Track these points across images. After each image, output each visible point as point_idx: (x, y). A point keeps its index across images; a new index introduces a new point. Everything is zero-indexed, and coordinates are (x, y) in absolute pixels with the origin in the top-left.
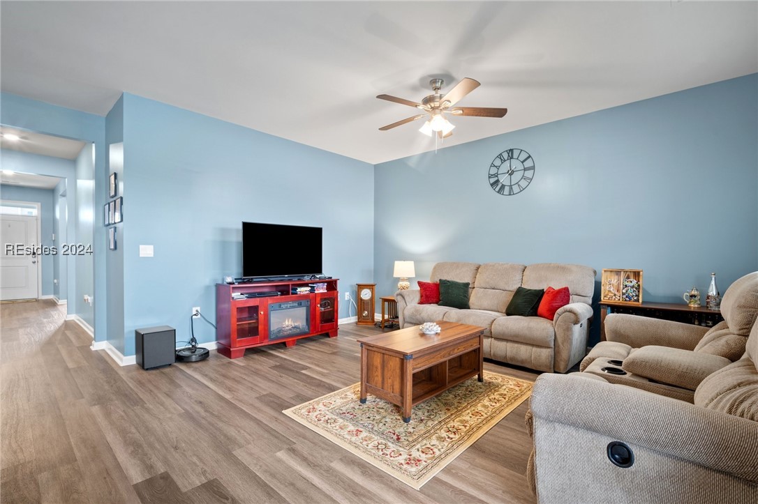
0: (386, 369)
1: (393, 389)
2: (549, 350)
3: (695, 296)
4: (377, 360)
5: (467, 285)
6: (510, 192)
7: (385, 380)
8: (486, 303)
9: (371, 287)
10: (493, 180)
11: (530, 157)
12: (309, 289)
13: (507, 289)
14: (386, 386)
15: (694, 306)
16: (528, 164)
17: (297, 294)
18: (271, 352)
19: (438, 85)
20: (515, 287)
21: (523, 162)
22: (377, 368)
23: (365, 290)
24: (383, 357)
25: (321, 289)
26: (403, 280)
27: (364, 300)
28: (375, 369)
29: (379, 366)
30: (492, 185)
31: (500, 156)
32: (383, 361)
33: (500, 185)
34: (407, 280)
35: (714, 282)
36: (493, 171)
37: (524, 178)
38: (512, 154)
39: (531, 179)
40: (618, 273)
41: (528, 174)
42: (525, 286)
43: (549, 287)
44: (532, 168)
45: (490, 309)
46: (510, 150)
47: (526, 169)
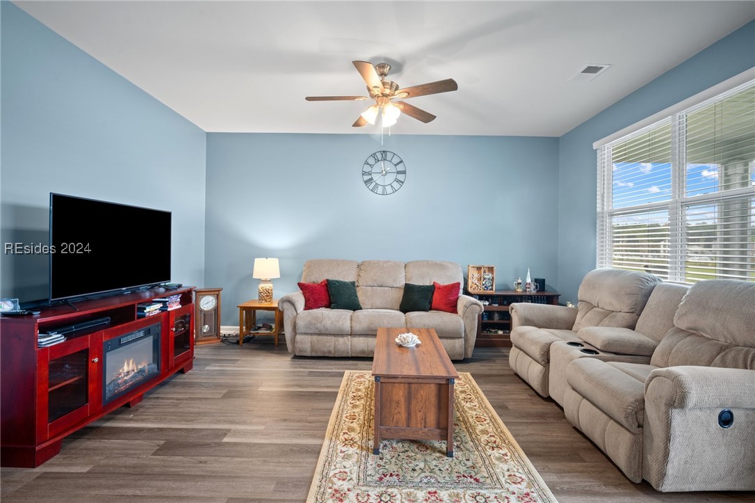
0: (414, 402)
1: (425, 422)
2: (460, 340)
3: (520, 283)
4: (399, 393)
5: (353, 283)
6: (383, 192)
7: (413, 414)
8: (378, 303)
9: (216, 293)
10: (366, 178)
11: (401, 161)
12: (159, 306)
13: (395, 286)
14: (413, 421)
15: (520, 290)
16: (400, 168)
17: (144, 316)
18: (109, 424)
19: (386, 70)
20: (402, 283)
21: (396, 165)
22: (398, 403)
23: (206, 297)
24: (409, 387)
25: (175, 305)
26: (266, 281)
27: (205, 311)
28: (394, 405)
29: (402, 400)
30: (366, 182)
31: (374, 155)
32: (409, 393)
33: (374, 184)
34: (270, 281)
35: (529, 273)
36: (367, 168)
37: (397, 181)
38: (386, 156)
39: (403, 183)
40: (479, 269)
41: (401, 177)
42: (411, 283)
43: (434, 283)
44: (404, 172)
45: (382, 307)
46: (384, 151)
47: (399, 173)
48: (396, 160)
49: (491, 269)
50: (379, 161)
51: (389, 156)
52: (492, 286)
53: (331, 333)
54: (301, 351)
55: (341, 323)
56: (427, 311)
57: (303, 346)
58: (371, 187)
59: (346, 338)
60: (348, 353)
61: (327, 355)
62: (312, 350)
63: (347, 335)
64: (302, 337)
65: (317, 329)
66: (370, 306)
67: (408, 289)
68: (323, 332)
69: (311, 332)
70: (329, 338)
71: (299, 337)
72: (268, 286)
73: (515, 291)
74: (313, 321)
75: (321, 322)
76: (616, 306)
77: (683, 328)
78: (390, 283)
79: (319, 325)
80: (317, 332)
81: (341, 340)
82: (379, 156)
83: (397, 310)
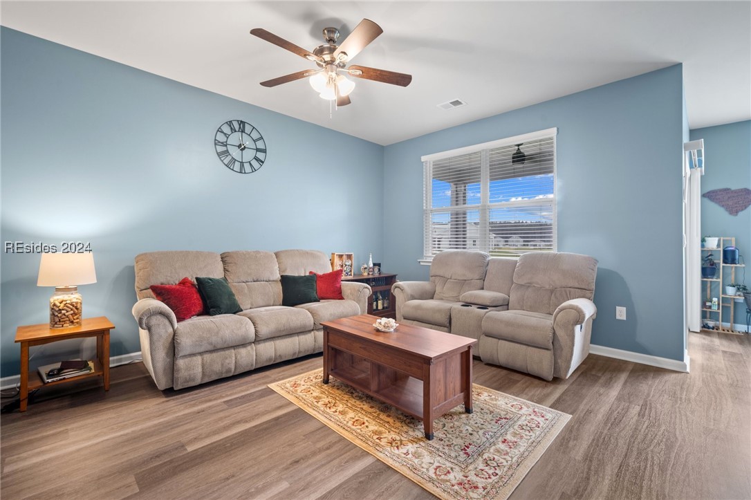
3: (366, 268)
5: (225, 280)
6: (241, 169)
10: (220, 149)
11: (261, 138)
15: (365, 274)
16: (260, 145)
21: (255, 141)
26: (66, 290)
30: (220, 154)
31: (230, 123)
33: (229, 158)
34: (75, 289)
35: (371, 259)
36: (221, 138)
37: (256, 159)
38: (244, 127)
39: (263, 162)
40: (341, 256)
41: (261, 156)
42: (286, 274)
43: (311, 272)
44: (264, 151)
45: (264, 304)
46: (241, 121)
47: (258, 150)
48: (255, 135)
49: (349, 257)
50: (236, 131)
51: (248, 129)
52: (351, 271)
53: (231, 345)
54: (187, 381)
55: (244, 330)
56: (319, 301)
57: (191, 372)
58: (226, 161)
59: (249, 348)
60: (252, 365)
61: (224, 376)
62: (204, 374)
63: (250, 343)
64: (187, 360)
65: (211, 344)
66: (249, 306)
67: (285, 280)
68: (219, 347)
69: (202, 350)
70: (227, 352)
71: (181, 363)
72: (74, 297)
73: (362, 275)
74: (205, 335)
75: (218, 333)
76: (469, 275)
77: (523, 284)
78: (266, 275)
79: (214, 339)
80: (210, 348)
81: (243, 352)
82: (236, 126)
83: (280, 305)
